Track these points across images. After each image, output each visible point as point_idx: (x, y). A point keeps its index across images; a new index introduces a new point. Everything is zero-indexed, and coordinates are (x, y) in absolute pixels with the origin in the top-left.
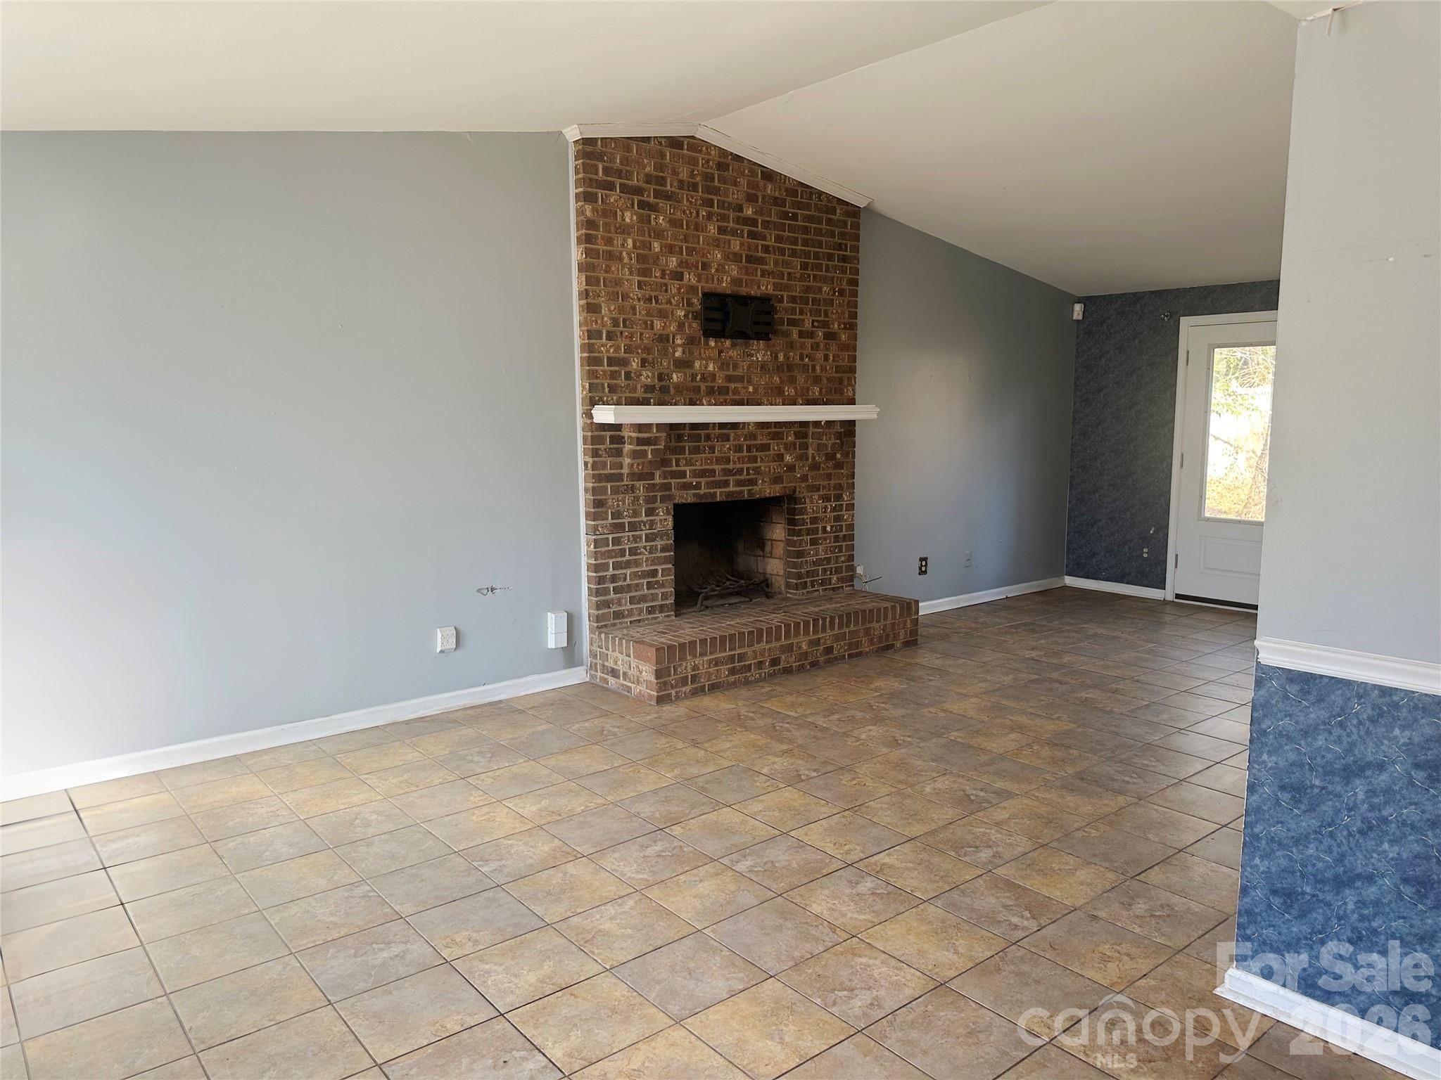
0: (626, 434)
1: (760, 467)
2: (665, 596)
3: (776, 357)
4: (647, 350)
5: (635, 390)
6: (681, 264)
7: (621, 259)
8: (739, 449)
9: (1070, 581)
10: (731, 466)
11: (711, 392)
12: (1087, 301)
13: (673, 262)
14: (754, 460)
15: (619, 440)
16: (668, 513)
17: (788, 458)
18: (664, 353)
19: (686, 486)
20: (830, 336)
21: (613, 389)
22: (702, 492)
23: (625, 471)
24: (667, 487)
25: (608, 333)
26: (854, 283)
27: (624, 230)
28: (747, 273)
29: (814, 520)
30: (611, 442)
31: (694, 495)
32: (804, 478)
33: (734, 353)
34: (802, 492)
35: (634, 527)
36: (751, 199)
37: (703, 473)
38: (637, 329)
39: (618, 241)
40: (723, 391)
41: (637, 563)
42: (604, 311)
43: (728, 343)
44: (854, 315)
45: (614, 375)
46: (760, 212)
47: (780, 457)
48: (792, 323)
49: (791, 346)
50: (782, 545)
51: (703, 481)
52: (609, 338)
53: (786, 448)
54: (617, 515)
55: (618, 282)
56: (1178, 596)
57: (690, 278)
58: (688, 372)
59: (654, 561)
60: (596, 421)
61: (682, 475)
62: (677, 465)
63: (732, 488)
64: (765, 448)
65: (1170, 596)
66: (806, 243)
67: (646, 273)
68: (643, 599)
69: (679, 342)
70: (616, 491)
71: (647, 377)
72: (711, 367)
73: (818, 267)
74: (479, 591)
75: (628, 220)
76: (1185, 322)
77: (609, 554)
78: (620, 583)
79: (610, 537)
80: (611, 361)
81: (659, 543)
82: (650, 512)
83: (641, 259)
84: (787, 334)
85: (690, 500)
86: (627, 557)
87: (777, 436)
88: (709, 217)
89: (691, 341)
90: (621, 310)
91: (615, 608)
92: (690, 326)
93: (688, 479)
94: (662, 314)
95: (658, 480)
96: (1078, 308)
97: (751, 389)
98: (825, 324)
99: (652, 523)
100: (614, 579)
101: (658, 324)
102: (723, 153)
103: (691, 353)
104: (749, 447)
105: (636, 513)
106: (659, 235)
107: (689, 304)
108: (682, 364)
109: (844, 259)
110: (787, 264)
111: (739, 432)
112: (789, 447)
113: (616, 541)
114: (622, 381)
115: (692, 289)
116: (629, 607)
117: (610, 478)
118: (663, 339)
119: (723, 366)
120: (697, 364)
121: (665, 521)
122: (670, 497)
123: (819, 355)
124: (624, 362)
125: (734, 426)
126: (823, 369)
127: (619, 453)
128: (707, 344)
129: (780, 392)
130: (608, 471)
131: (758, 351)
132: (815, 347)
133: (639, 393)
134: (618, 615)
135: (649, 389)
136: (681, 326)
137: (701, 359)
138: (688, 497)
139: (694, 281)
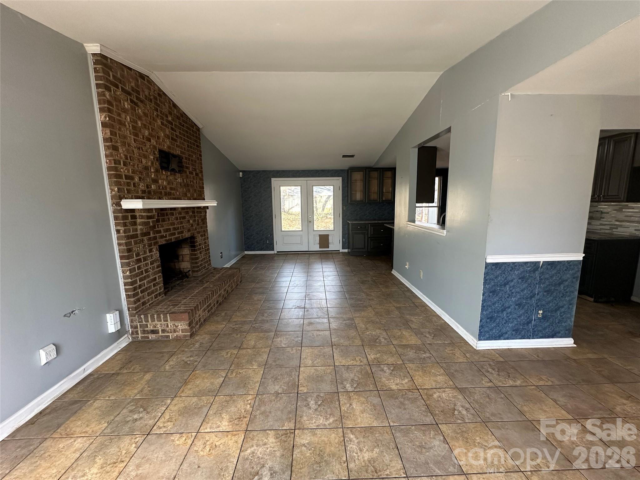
0: (137, 214)
1: (184, 226)
2: (160, 289)
3: (184, 181)
4: (141, 173)
5: (138, 192)
6: (149, 134)
7: (125, 126)
8: (177, 219)
9: (246, 252)
10: (175, 226)
11: (166, 194)
12: (243, 172)
13: (147, 133)
14: (181, 223)
15: (134, 217)
16: (157, 250)
17: (191, 221)
18: (148, 175)
19: (162, 237)
20: (197, 174)
21: (129, 191)
22: (167, 238)
23: (139, 232)
24: (155, 238)
25: (124, 162)
26: (201, 156)
27: (125, 111)
28: (172, 145)
29: (200, 245)
30: (131, 219)
31: (165, 240)
32: (196, 229)
33: (171, 178)
34: (196, 235)
35: (145, 259)
36: (170, 113)
37: (167, 230)
38: (136, 162)
39: (123, 115)
40: (170, 194)
41: (148, 276)
42: (120, 151)
43: (169, 173)
44: (202, 168)
45: (128, 184)
46: (173, 120)
47: (189, 221)
48: (187, 168)
49: (187, 176)
50: (188, 256)
51: (167, 233)
52: (124, 165)
53: (190, 218)
54: (138, 255)
55: (125, 137)
56: (278, 252)
57: (153, 142)
58: (157, 184)
59: (155, 274)
60: (123, 208)
61: (160, 232)
62: (158, 228)
63: (177, 236)
64: (184, 218)
65: (276, 252)
66: (187, 137)
67: (136, 135)
68: (153, 292)
69: (152, 170)
70: (136, 243)
71: (142, 186)
72: (165, 184)
73: (191, 147)
74: (65, 316)
75: (126, 106)
76: (273, 179)
77: (137, 275)
78: (143, 288)
79: (136, 267)
80: (127, 177)
81: (155, 265)
82: (151, 251)
83: (134, 128)
84: (186, 172)
85: (164, 242)
86: (144, 274)
87: (187, 213)
88: (157, 116)
89: (157, 171)
90: (128, 151)
91: (142, 301)
92: (156, 164)
93: (162, 234)
94: (145, 157)
95: (152, 235)
96: (241, 173)
97: (178, 194)
98: (195, 170)
99: (152, 256)
100: (140, 286)
101: (144, 161)
102: (160, 89)
103: (157, 176)
104: (180, 218)
105: (145, 253)
106: (140, 118)
107: (155, 154)
108: (155, 181)
109: (197, 146)
110: (183, 144)
111: (176, 211)
112: (191, 217)
113: (139, 268)
114: (132, 187)
115: (155, 147)
116: (148, 298)
117: (132, 237)
118: (146, 168)
119: (169, 183)
120: (160, 181)
121: (156, 254)
122: (157, 243)
123: (195, 182)
124: (132, 178)
125: (174, 209)
126: (196, 187)
127: (135, 224)
128: (162, 173)
129: (186, 195)
130: (131, 233)
131: (178, 177)
132: (193, 177)
133: (140, 194)
134: (144, 304)
135: (143, 192)
136: (152, 163)
137: (161, 179)
138: (162, 242)
139: (155, 144)
